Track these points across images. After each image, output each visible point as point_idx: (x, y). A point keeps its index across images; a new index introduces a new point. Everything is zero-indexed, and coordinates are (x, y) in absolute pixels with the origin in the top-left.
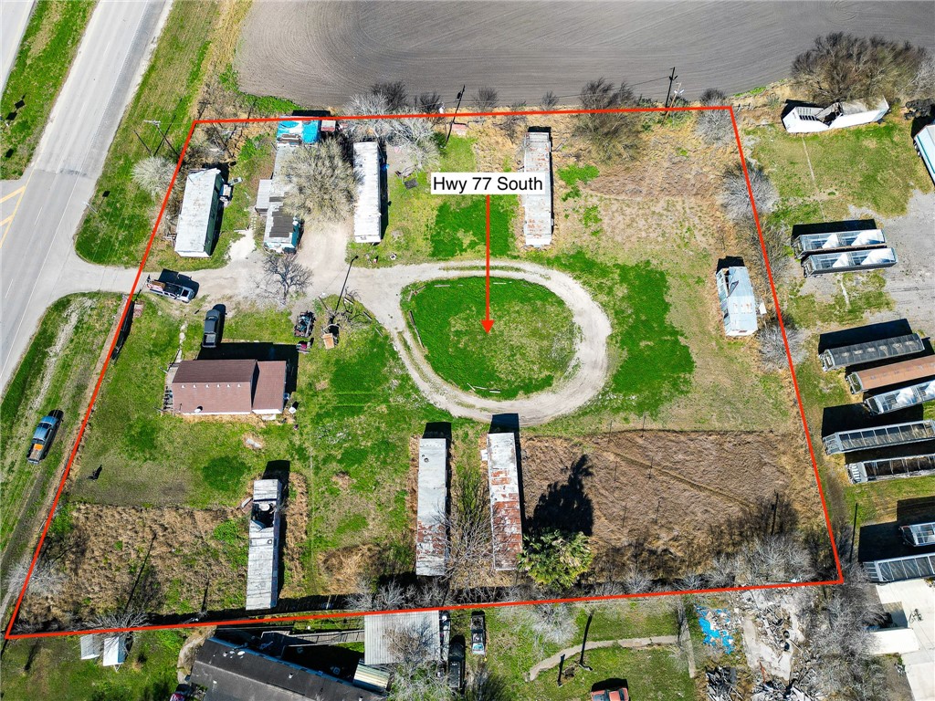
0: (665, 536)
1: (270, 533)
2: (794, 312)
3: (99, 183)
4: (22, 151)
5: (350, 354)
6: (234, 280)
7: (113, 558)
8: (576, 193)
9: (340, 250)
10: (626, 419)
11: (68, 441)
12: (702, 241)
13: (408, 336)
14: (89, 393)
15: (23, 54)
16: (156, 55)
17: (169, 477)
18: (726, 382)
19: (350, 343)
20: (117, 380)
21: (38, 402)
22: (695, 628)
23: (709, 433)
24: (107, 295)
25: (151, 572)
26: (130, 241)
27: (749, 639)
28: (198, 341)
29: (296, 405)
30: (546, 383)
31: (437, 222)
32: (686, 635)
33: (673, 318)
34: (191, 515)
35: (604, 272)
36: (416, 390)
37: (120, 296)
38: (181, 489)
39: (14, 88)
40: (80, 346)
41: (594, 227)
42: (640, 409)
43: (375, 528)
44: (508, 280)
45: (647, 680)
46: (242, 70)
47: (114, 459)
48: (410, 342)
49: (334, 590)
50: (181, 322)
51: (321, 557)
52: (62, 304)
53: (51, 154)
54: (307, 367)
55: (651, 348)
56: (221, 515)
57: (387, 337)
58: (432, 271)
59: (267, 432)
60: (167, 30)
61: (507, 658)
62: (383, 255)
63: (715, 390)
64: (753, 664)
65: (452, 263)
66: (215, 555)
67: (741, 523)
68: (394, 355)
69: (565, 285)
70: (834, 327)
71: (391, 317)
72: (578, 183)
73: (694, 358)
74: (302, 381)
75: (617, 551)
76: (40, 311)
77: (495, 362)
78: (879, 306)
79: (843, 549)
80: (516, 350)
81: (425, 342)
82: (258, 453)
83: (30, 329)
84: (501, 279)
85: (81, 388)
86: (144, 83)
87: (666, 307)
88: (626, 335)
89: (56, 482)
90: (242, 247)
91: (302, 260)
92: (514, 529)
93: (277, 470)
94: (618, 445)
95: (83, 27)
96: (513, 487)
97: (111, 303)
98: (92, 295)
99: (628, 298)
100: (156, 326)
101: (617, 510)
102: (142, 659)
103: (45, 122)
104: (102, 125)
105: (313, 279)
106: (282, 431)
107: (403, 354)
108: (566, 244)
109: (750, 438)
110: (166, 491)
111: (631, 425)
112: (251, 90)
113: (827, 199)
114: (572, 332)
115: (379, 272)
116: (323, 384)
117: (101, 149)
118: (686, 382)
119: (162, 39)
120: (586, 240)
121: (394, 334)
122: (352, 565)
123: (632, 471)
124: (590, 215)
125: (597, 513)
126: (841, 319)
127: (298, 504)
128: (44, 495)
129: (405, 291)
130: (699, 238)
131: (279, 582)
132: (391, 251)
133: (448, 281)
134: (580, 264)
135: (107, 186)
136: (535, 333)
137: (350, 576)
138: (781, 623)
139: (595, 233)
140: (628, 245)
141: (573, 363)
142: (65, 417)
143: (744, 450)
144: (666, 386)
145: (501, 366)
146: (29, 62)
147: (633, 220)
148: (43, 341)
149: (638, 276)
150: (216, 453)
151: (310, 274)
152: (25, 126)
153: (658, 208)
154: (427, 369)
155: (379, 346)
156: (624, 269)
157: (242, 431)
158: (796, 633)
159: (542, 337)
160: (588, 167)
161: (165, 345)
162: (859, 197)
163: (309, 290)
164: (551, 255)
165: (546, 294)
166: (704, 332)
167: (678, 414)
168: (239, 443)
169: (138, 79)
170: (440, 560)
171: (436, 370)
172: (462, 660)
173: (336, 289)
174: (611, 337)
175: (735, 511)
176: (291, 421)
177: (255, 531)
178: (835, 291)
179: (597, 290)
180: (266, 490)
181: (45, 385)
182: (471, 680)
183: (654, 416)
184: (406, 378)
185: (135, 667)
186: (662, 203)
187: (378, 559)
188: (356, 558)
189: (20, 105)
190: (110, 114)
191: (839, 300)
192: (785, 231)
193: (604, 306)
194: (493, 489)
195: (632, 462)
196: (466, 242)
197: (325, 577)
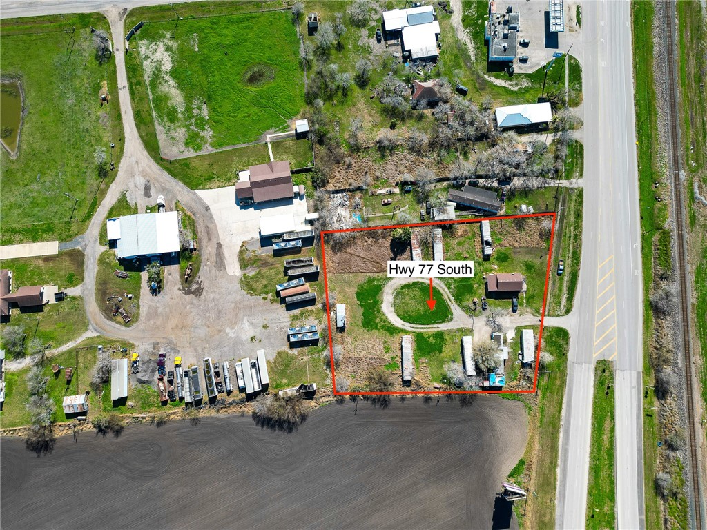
0: (369, 242)
1: (485, 239)
2: (322, 313)
3: (567, 359)
4: (600, 372)
5: (468, 296)
6: (511, 322)
7: (530, 233)
8: (393, 358)
9: (476, 333)
10: (378, 276)
11: (552, 267)
12: (349, 339)
13: (449, 303)
14: (550, 282)
15: (613, 419)
16: (559, 418)
17: (519, 256)
18: (346, 289)
19: (469, 300)
20: (543, 286)
21: (566, 279)
22: (363, 219)
23: (353, 272)
24: (553, 316)
25: (518, 229)
26: (551, 337)
27: (348, 216)
28: (520, 300)
29: (484, 278)
30: (403, 287)
31: (442, 346)
32: (365, 217)
33: (361, 310)
34: (510, 245)
35: (383, 327)
36: (445, 284)
37: (548, 315)
38: (514, 252)
39: (611, 401)
40: (557, 297)
41: (386, 345)
42: (374, 280)
43: (454, 242)
44: (417, 324)
45: (376, 206)
46: (524, 412)
47: (537, 262)
48: (448, 301)
49: (465, 226)
50: (526, 306)
51: (469, 234)
52: (568, 312)
53: (588, 371)
54: (482, 291)
55: (369, 300)
56: (501, 245)
57: (456, 302)
58: (443, 327)
59: (492, 270)
60: (558, 432)
61: (415, 210)
62: (461, 332)
63: (350, 286)
64: (348, 211)
65: (436, 330)
66: (501, 234)
67: (347, 246)
68: (453, 296)
69: (397, 322)
70: (309, 308)
71: (455, 309)
72: (392, 362)
73: (356, 297)
74: (483, 287)
75: (383, 238)
76: (574, 309)
77: (420, 294)
78: (294, 316)
79: (319, 240)
80: (413, 298)
81: (443, 301)
82: (493, 263)
83: (576, 302)
84: (419, 324)
85: (554, 283)
86: (561, 404)
87: (363, 314)
88: (377, 303)
89: (553, 254)
90: (511, 335)
91: (489, 330)
92: (414, 241)
93: (487, 258)
94: (381, 268)
95: (592, 432)
96: (414, 253)
97: (551, 313)
98: (558, 316)
99: (376, 317)
100: (534, 305)
101: (382, 249)
102: (516, 207)
103: (594, 385)
104: (572, 385)
105: (485, 323)
106: (486, 270)
107: (451, 296)
108: (396, 338)
109: (341, 271)
110: (519, 252)
111: (377, 274)
112: (519, 403)
113: (304, 357)
114: (394, 305)
115: (461, 326)
116: (476, 286)
117: (570, 374)
118: (358, 289)
119: (559, 427)
120: (389, 339)
121: (454, 303)
122: (460, 232)
123: (378, 260)
124: (387, 349)
125: (389, 248)
126: (307, 311)
127: (478, 248)
128: (556, 250)
129: (452, 319)
130: (350, 341)
131: (481, 227)
132: (458, 334)
133: (437, 323)
134: (392, 330)
135: (564, 358)
136: (407, 304)
137: (460, 229)
138: (339, 220)
139: (386, 342)
140: (374, 338)
141: (394, 294)
142: (556, 274)
143: (344, 268)
144: (365, 287)
145: (418, 293)
146: (609, 414)
147: (373, 348)
148: (570, 298)
149: (372, 326)
150: (506, 264)
151: (486, 325)
152: (602, 383)
153: (364, 352)
154: (442, 291)
155: (459, 298)
156: (377, 328)
157: (499, 270)
158: (335, 219)
159: (404, 303)
160: (388, 369)
161: (530, 298)
162: (293, 358)
163: (485, 319)
164: (401, 333)
165: (403, 318)
166: (351, 306)
167: (362, 278)
168: (499, 267)
169: (564, 406)
170: (435, 233)
171: (439, 291)
172: (427, 208)
173: (476, 319)
174: (382, 303)
175: (349, 250)
176: (484, 273)
177: (490, 240)
178: (307, 321)
179: (386, 320)
180: (488, 251)
181: (565, 285)
182: (425, 204)
183: (369, 277)
184: (449, 288)
185: (517, 205)
186: (362, 355)
187: (453, 234)
188: (459, 234)
189: (607, 393)
190: (571, 390)
191: (306, 318)
192: (321, 343)
193: (384, 315)
194: (420, 253)
195: (377, 263)
196: (431, 338)
197: (467, 229)
